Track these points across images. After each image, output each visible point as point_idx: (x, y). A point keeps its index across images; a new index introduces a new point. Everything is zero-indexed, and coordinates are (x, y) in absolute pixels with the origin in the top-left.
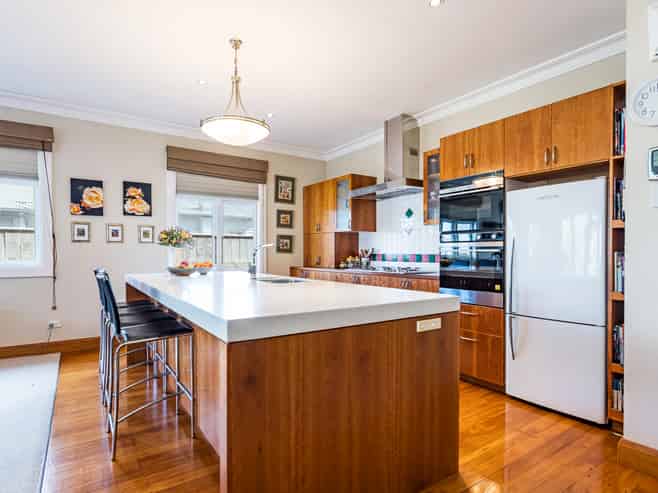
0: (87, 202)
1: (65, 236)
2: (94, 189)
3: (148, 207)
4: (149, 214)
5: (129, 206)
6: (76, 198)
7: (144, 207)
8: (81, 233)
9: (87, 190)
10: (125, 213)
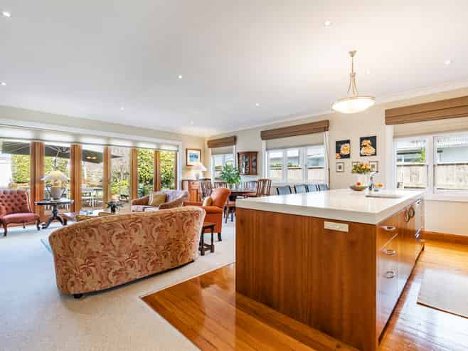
0: (343, 152)
1: (333, 169)
2: (346, 145)
3: (374, 150)
4: (375, 154)
5: (363, 151)
6: (338, 151)
7: (372, 150)
8: (340, 167)
9: (342, 146)
10: (361, 155)
